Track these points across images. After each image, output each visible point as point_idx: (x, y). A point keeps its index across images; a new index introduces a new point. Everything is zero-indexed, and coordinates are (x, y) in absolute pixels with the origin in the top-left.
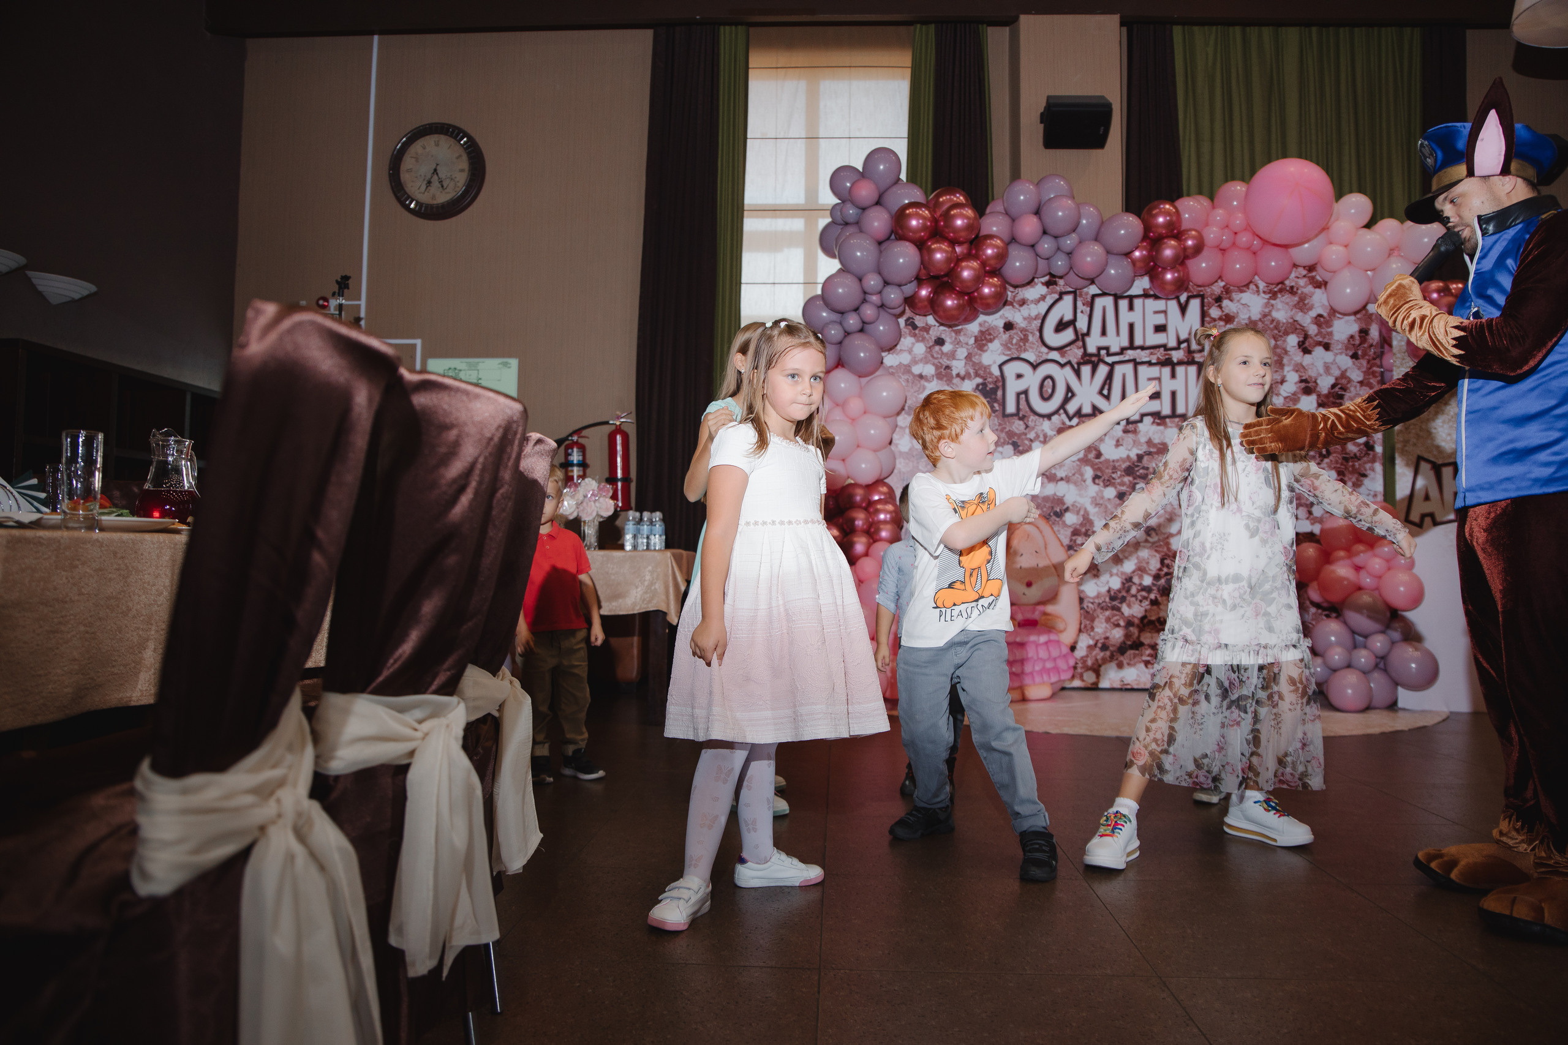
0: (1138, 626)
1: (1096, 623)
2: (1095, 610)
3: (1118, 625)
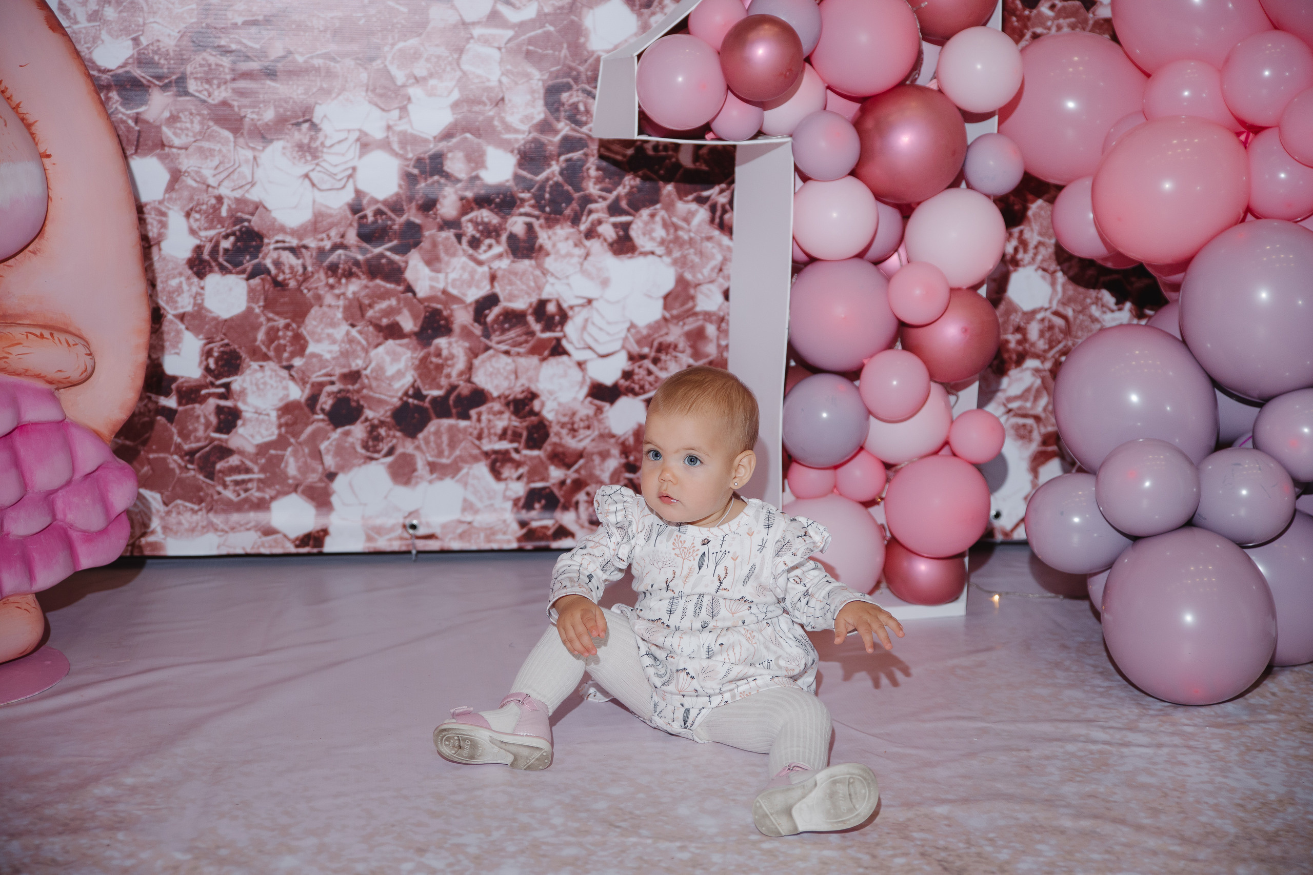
0: (466, 333)
1: (312, 324)
2: (306, 277)
3: (393, 331)
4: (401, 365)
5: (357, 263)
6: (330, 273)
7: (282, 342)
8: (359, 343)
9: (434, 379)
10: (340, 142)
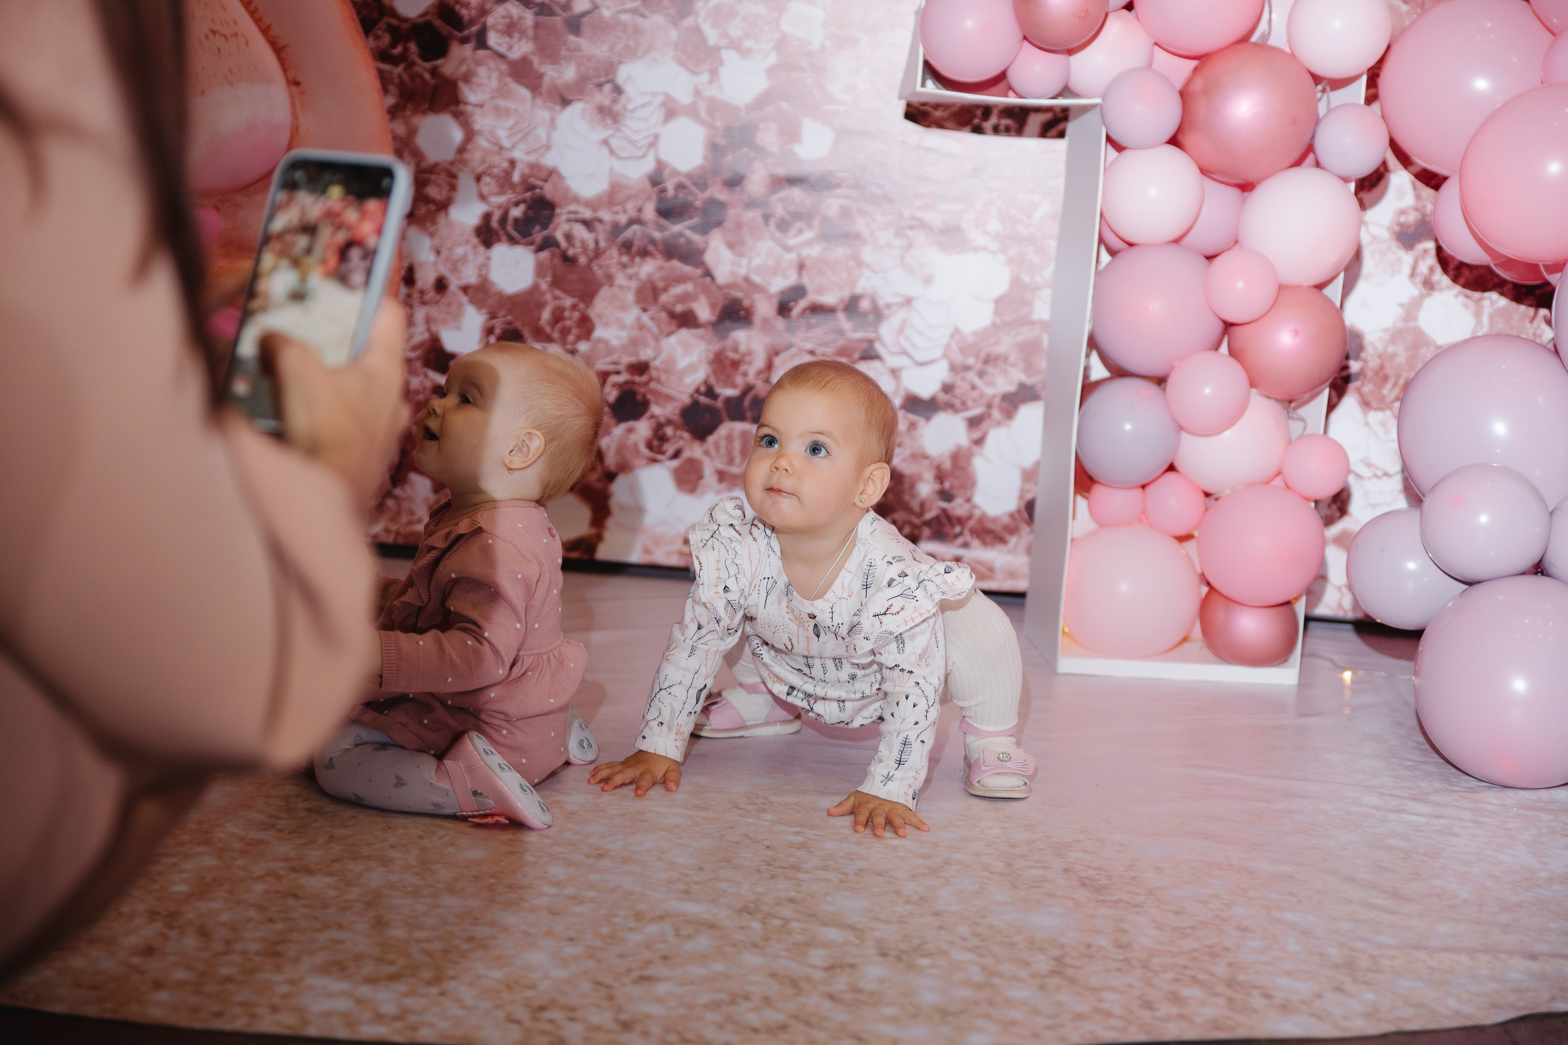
4: (693, 358)
5: (653, 241)
6: (623, 250)
7: (568, 323)
8: (649, 330)
9: (729, 376)
10: (643, 106)
